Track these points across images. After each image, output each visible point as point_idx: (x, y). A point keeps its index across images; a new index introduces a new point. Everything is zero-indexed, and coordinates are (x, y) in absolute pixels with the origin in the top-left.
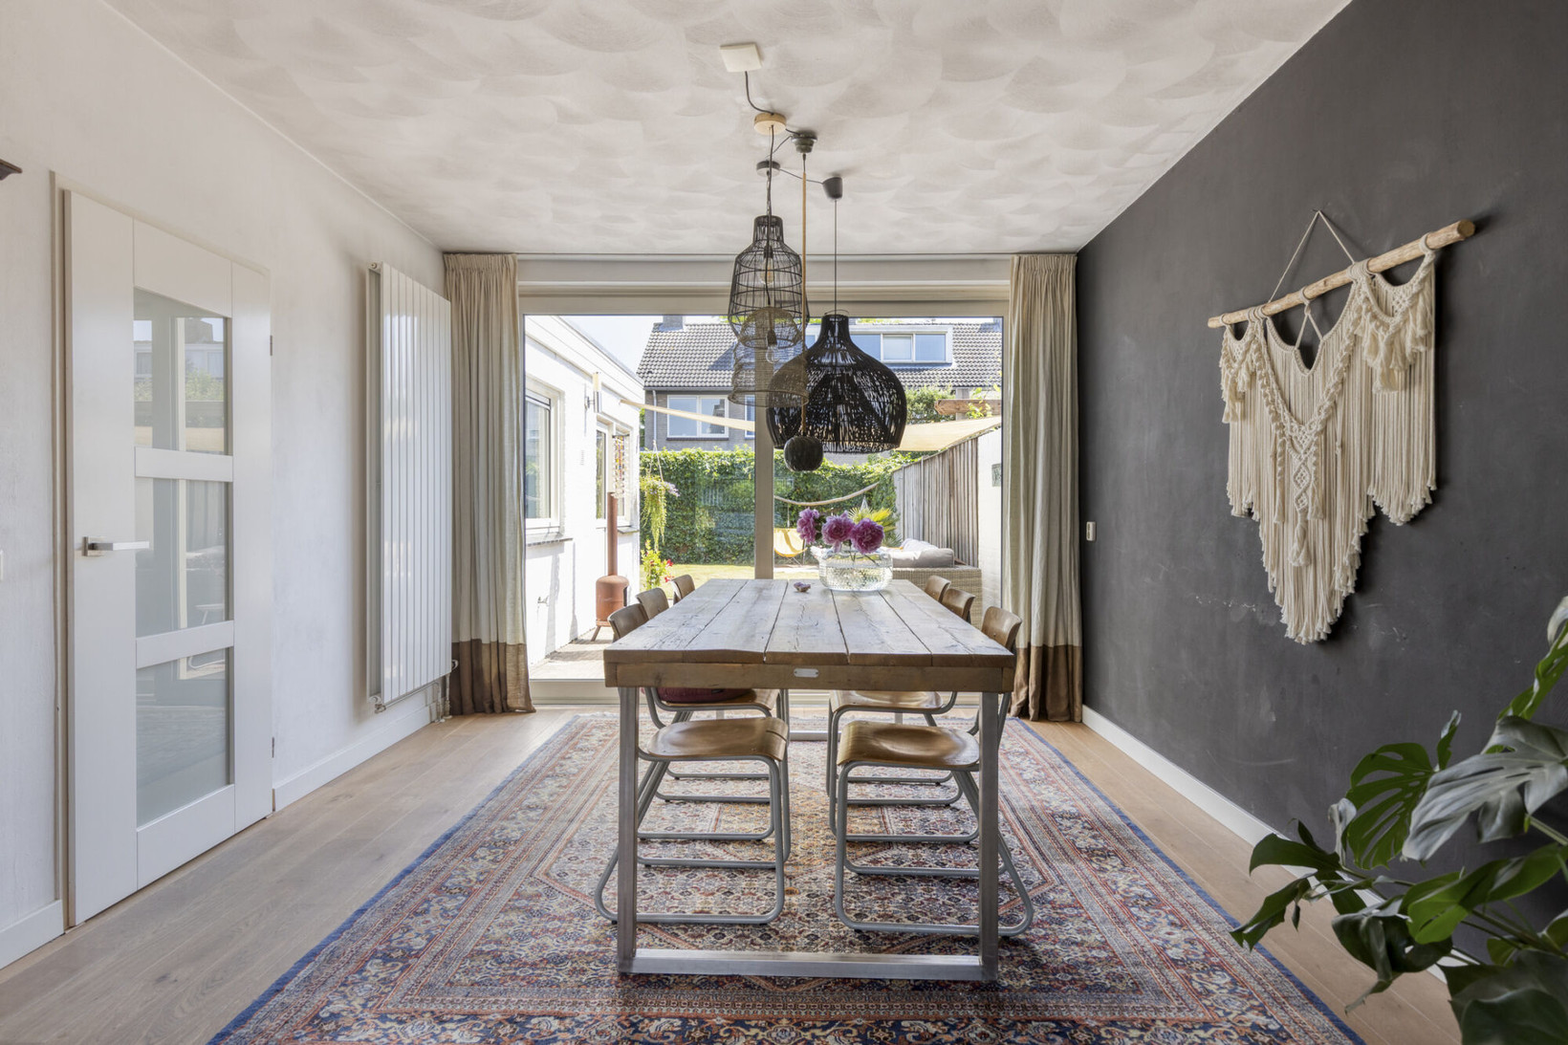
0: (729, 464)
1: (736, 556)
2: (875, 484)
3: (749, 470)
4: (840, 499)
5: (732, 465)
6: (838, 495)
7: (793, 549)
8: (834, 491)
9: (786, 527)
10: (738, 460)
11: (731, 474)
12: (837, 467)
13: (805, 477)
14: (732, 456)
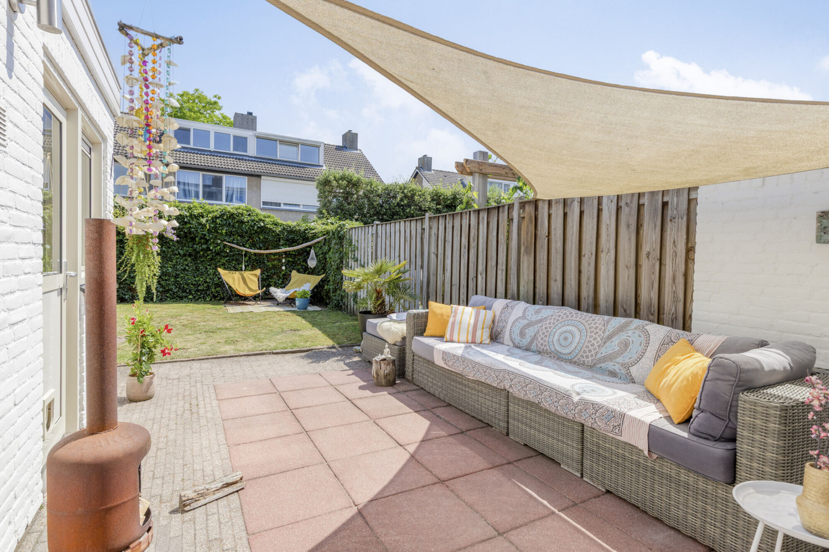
0: (188, 214)
1: (193, 295)
2: (322, 238)
3: (207, 221)
4: (288, 249)
5: (191, 215)
6: (285, 245)
7: (250, 289)
8: (282, 242)
9: (242, 270)
10: (196, 212)
11: (189, 223)
12: (285, 223)
13: (259, 230)
14: (190, 208)
